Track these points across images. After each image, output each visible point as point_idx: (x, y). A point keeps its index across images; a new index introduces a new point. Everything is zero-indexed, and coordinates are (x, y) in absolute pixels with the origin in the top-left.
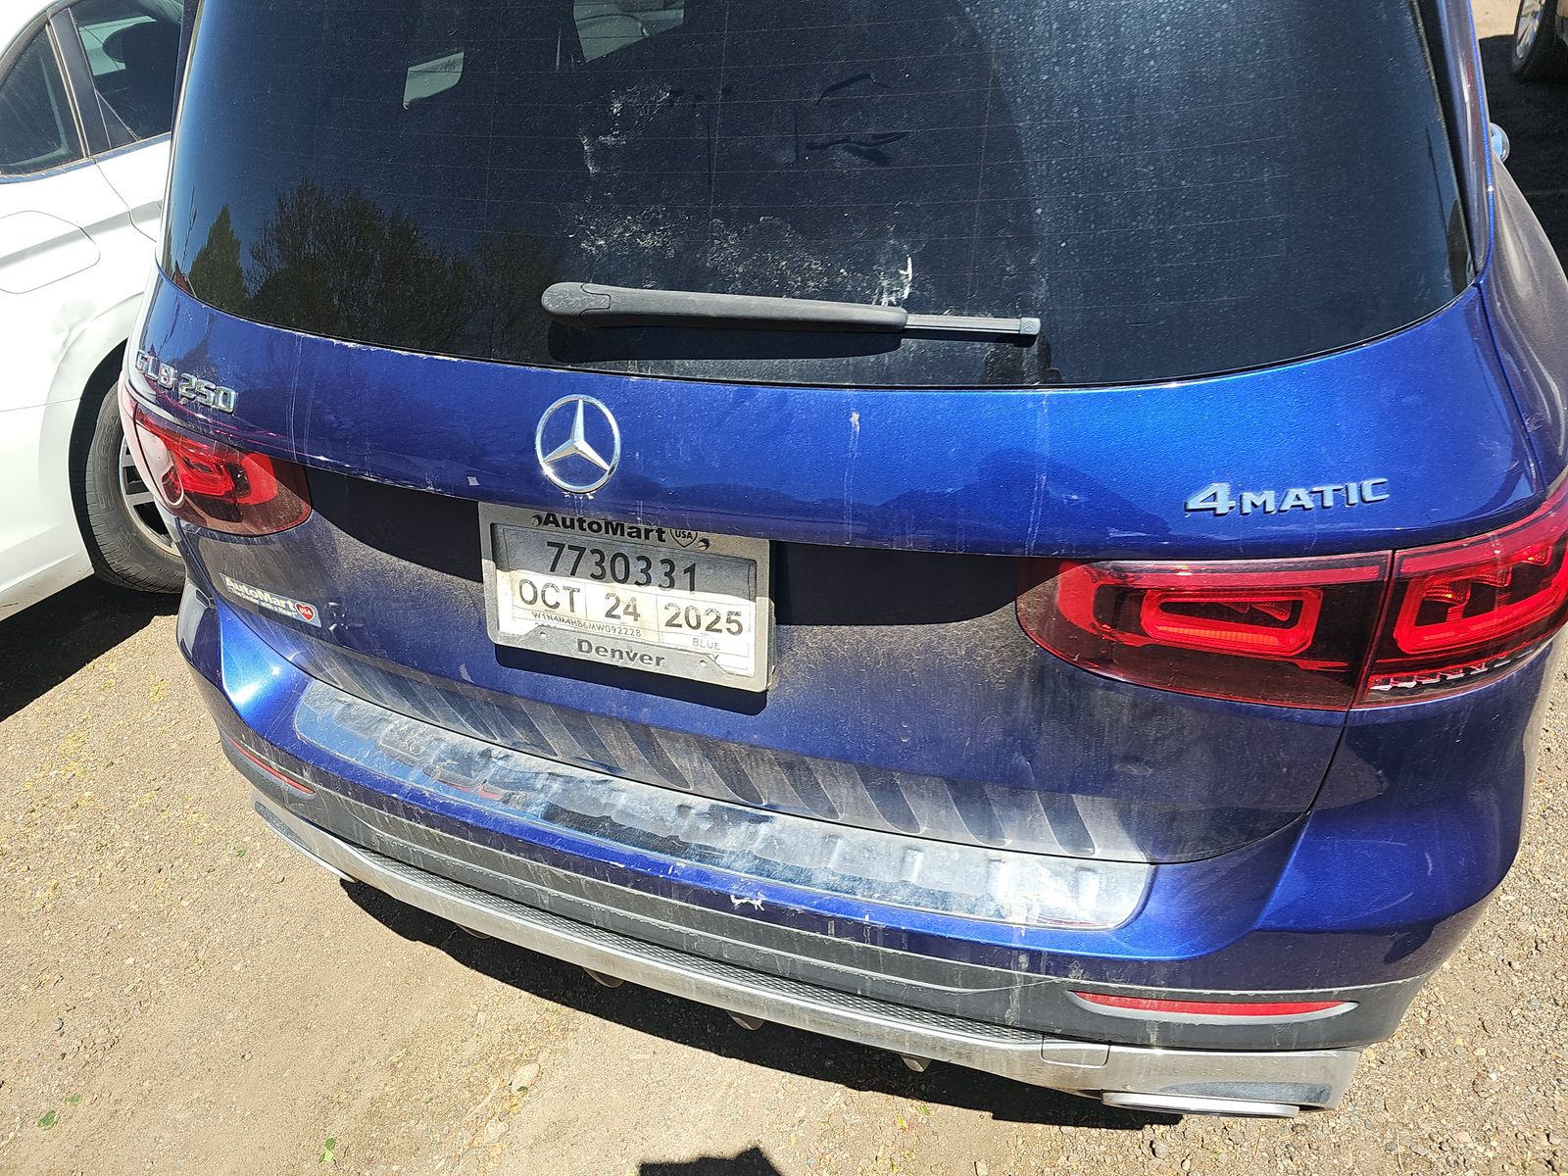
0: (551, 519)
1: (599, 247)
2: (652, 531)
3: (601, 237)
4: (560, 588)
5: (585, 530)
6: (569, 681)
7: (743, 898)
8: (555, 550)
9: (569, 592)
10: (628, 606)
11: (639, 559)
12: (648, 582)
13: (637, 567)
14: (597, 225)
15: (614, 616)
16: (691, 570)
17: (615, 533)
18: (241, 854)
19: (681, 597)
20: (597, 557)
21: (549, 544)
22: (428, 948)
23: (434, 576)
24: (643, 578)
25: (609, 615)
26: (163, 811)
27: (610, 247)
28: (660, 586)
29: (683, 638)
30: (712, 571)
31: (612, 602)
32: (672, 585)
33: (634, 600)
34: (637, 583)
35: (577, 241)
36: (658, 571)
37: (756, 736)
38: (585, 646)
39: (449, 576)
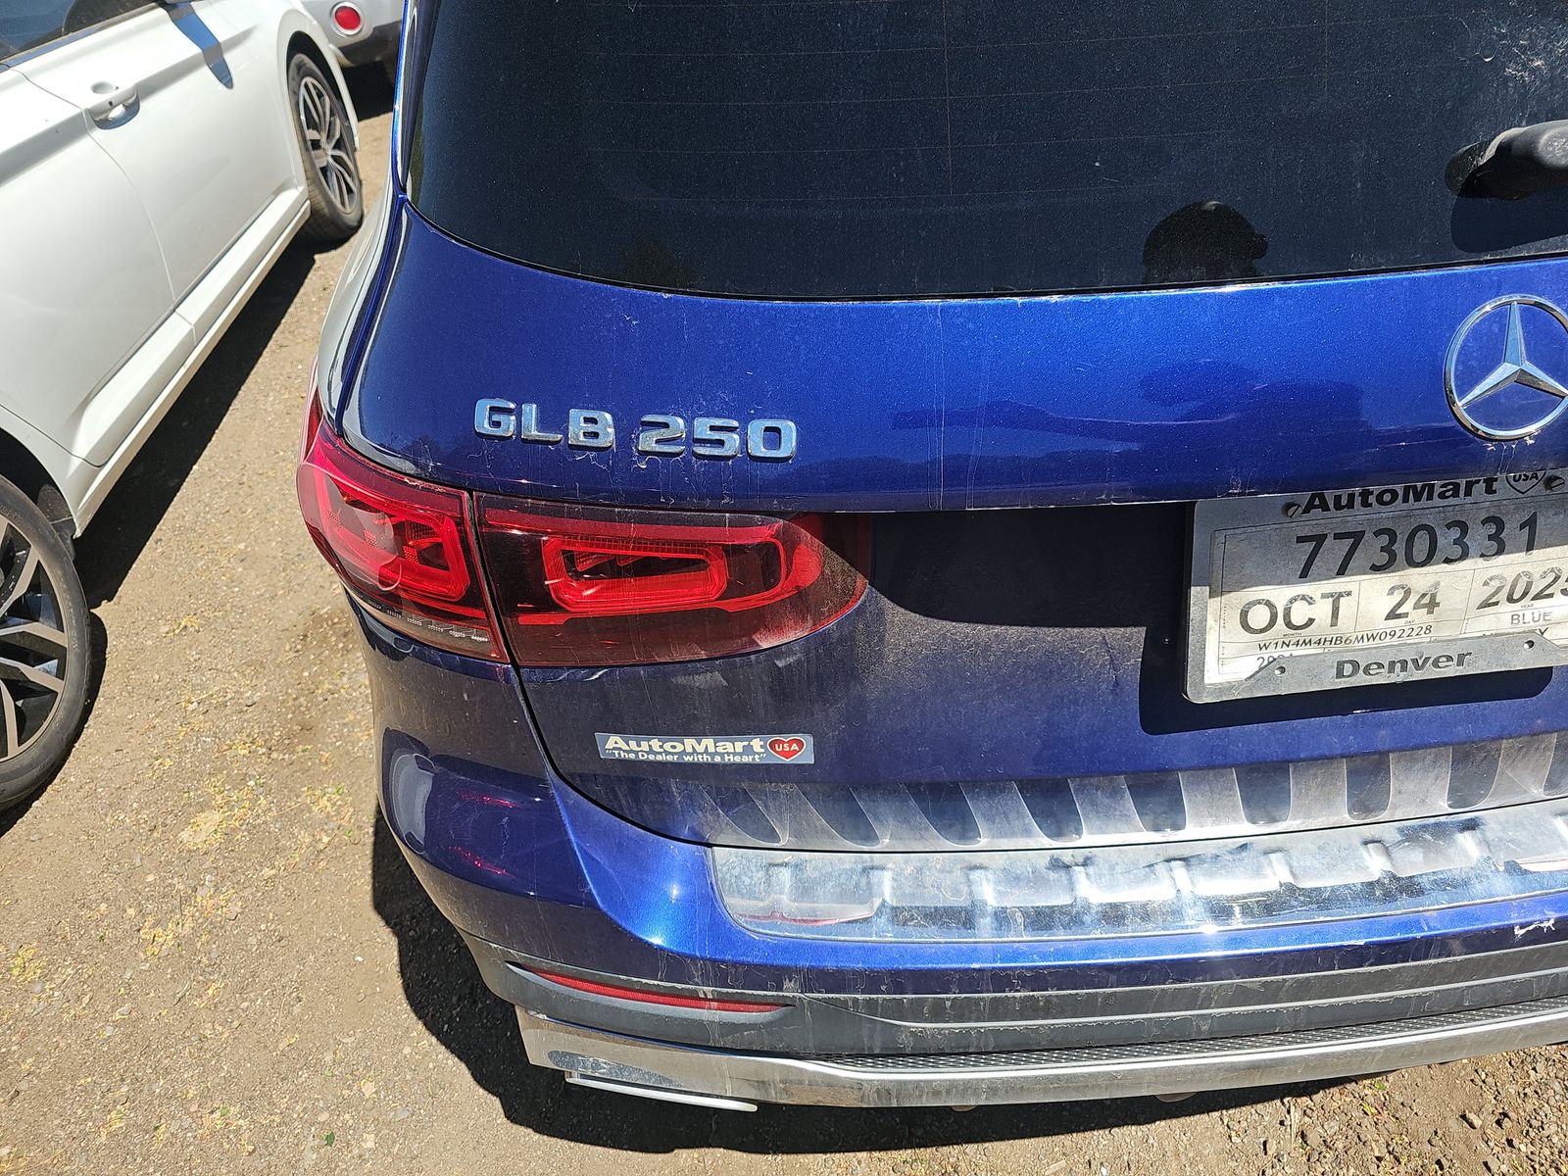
0: (1317, 502)
1: (1534, 71)
2: (1478, 482)
3: (1537, 54)
4: (1317, 596)
5: (1371, 505)
6: (1261, 726)
7: (1531, 923)
8: (1309, 547)
9: (1331, 599)
10: (1424, 595)
11: (1449, 526)
12: (1464, 556)
13: (1446, 539)
14: (1530, 38)
15: (1399, 616)
16: (1531, 523)
17: (1418, 498)
18: (330, 1140)
19: (1511, 565)
20: (1385, 539)
21: (1300, 540)
22: (695, 1153)
23: (1051, 635)
24: (1458, 550)
25: (1392, 615)
26: (156, 1128)
27: (1552, 69)
28: (1482, 556)
29: (1500, 619)
30: (1562, 516)
31: (1398, 596)
32: (1500, 552)
33: (1436, 585)
34: (1448, 561)
35: (1497, 67)
36: (1478, 535)
37: (1539, 721)
38: (1348, 669)
39: (1076, 630)
